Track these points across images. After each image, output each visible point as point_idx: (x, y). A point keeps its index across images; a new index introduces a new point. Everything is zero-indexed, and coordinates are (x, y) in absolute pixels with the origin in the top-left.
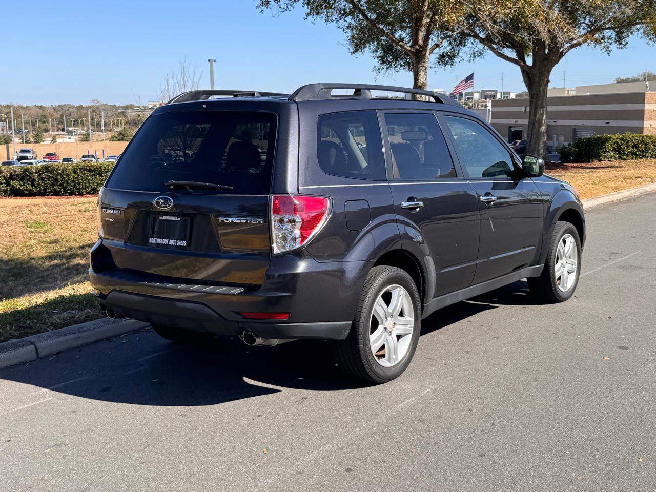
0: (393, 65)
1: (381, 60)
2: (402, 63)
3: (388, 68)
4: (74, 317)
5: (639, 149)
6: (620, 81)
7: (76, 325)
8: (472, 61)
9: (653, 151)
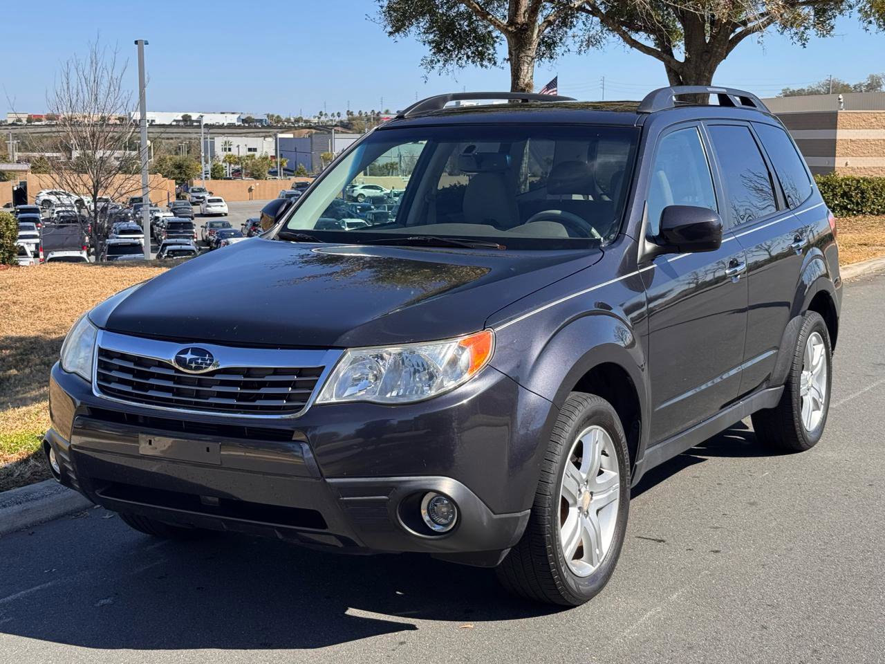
0: (454, 56)
1: (434, 47)
2: (470, 53)
3: (446, 61)
4: (12, 475)
5: (851, 200)
6: (789, 94)
7: (18, 489)
8: (582, 53)
9: (873, 203)
